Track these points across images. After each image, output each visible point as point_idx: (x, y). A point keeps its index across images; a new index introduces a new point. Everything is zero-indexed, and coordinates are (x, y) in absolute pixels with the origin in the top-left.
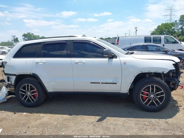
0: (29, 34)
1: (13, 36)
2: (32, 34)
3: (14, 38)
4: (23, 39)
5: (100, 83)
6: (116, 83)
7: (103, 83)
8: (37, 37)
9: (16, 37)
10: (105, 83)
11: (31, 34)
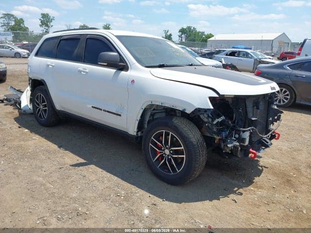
0: (189, 28)
1: (165, 31)
2: (194, 28)
3: (166, 34)
4: (179, 36)
5: (101, 110)
6: (120, 115)
7: (106, 111)
8: (200, 34)
9: (169, 34)
10: (108, 112)
11: (192, 28)
